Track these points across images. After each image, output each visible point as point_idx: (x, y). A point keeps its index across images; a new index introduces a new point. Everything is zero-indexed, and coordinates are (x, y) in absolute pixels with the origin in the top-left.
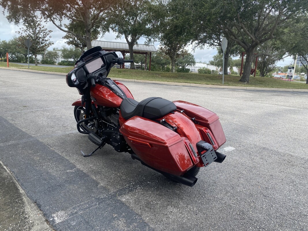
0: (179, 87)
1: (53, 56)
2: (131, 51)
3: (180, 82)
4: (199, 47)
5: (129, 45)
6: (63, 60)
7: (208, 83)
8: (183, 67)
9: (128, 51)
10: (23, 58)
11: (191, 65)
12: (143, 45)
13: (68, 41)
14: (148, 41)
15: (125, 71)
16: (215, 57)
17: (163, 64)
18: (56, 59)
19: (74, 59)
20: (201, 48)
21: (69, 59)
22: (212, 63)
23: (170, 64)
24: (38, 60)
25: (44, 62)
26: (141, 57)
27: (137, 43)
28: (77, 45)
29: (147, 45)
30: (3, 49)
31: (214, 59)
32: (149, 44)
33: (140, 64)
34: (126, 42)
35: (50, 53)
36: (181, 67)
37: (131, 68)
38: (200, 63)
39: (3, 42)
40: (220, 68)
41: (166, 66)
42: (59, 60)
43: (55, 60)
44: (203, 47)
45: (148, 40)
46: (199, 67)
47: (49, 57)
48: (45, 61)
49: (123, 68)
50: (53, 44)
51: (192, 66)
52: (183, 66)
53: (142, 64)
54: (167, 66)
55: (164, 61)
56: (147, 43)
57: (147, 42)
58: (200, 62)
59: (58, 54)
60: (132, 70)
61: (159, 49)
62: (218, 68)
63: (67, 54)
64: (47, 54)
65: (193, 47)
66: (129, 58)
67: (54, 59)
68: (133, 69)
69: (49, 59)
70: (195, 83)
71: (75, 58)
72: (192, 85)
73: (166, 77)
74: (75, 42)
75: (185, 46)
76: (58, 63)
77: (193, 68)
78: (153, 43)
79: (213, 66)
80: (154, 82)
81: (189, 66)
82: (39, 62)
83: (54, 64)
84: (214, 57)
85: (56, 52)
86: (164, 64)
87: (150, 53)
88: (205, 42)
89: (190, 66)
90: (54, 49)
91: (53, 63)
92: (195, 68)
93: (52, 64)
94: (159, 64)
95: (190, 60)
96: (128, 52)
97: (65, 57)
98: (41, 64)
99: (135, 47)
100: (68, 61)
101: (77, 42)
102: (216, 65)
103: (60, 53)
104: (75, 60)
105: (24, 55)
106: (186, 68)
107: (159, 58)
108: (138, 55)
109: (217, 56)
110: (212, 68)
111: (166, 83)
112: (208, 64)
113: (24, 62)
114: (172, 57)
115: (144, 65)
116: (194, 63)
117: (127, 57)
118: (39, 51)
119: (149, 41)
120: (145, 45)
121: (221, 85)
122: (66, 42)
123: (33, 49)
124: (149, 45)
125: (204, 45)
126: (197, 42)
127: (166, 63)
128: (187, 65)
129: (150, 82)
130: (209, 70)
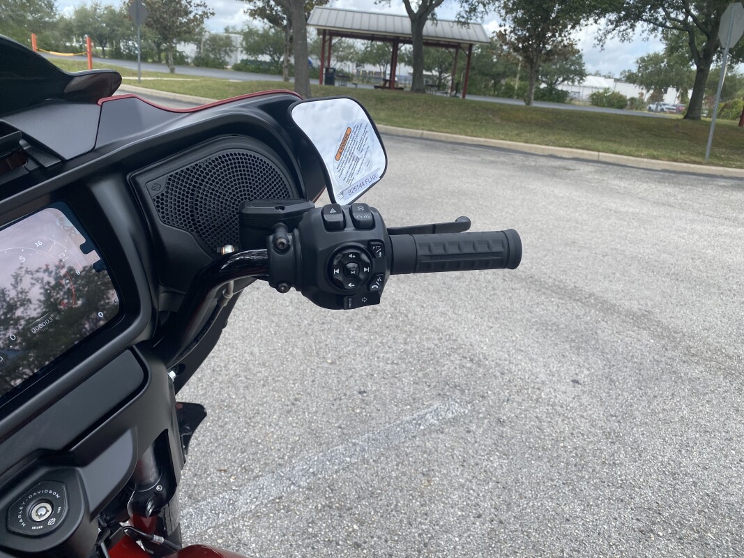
0: (565, 163)
1: (222, 46)
2: (416, 37)
3: (566, 147)
4: (618, 36)
5: (413, 22)
6: (245, 57)
7: (655, 153)
8: (551, 86)
9: (407, 39)
10: (152, 50)
11: (573, 82)
12: (451, 24)
13: (252, 8)
14: (466, 12)
15: (395, 99)
16: (643, 60)
17: (497, 77)
18: (229, 55)
19: (271, 55)
20: (624, 37)
21: (260, 56)
22: (631, 78)
23: (515, 76)
24: (187, 58)
25: (201, 62)
26: (439, 54)
27: (434, 19)
28: (274, 20)
29: (464, 23)
30: (107, 25)
31: (640, 67)
32: (469, 21)
33: (435, 73)
34: (405, 13)
35: (214, 39)
36: (543, 86)
37: (412, 89)
38: (595, 75)
39: (106, 8)
40: (651, 92)
41: (503, 82)
42: (236, 59)
43: (227, 59)
44: (631, 35)
45: (468, 9)
46: (593, 87)
47: (214, 49)
48: (203, 59)
49: (389, 88)
50: (213, 14)
51: (576, 83)
52: (552, 83)
53: (440, 73)
54: (507, 80)
55: (501, 69)
56: (463, 17)
57: (463, 14)
58: (597, 74)
59: (234, 44)
60: (415, 95)
61: (495, 34)
62: (644, 91)
63: (255, 43)
64: (207, 40)
65: (601, 33)
66: (408, 57)
67: (223, 54)
68: (418, 91)
69: (213, 54)
70: (615, 153)
71: (274, 54)
72: (606, 157)
73: (516, 122)
74: (268, 12)
75: (573, 27)
76: (233, 64)
77: (575, 89)
78: (482, 17)
79: (632, 85)
80: (482, 140)
81: (566, 82)
82: (189, 60)
83: (223, 68)
84: (639, 61)
85: (228, 38)
86: (498, 74)
87: (468, 46)
88: (638, 17)
89: (570, 83)
90: (227, 30)
91: (220, 65)
92: (581, 91)
93: (219, 68)
94: (487, 75)
95: (571, 66)
96: (406, 41)
97: (251, 49)
98: (192, 67)
99: (429, 28)
100: (257, 61)
101: (276, 11)
102: (641, 83)
103: (238, 40)
104: (274, 59)
105: (154, 42)
106: (560, 88)
107: (486, 60)
108: (432, 50)
109: (647, 57)
110: (630, 91)
111: (520, 145)
112: (617, 80)
113: (154, 62)
114: (532, 60)
115: (446, 75)
116: (582, 74)
117: (404, 54)
118: (179, 33)
119: (470, 12)
120: (459, 22)
121: (700, 163)
122: (246, 11)
123: (165, 28)
124: (468, 24)
125: (633, 27)
126: (613, 16)
127: (504, 72)
128: (563, 81)
129: (468, 139)
130: (621, 97)
